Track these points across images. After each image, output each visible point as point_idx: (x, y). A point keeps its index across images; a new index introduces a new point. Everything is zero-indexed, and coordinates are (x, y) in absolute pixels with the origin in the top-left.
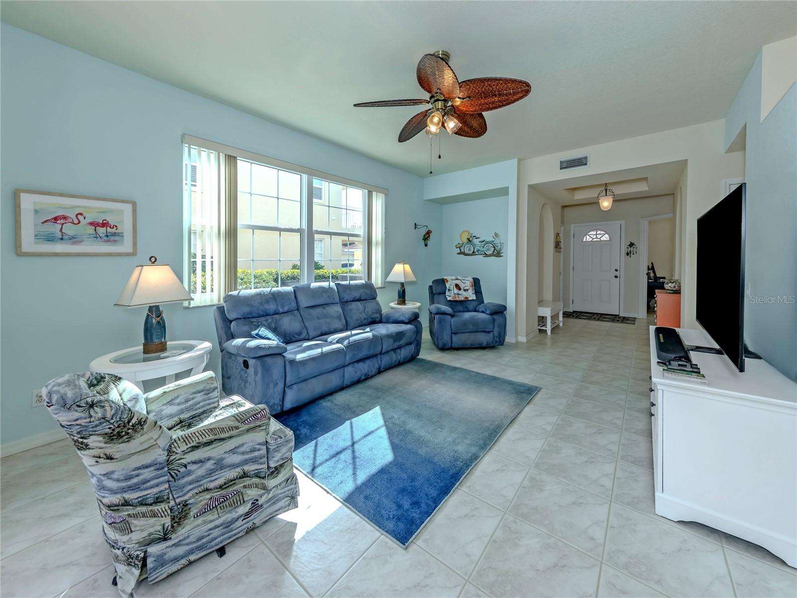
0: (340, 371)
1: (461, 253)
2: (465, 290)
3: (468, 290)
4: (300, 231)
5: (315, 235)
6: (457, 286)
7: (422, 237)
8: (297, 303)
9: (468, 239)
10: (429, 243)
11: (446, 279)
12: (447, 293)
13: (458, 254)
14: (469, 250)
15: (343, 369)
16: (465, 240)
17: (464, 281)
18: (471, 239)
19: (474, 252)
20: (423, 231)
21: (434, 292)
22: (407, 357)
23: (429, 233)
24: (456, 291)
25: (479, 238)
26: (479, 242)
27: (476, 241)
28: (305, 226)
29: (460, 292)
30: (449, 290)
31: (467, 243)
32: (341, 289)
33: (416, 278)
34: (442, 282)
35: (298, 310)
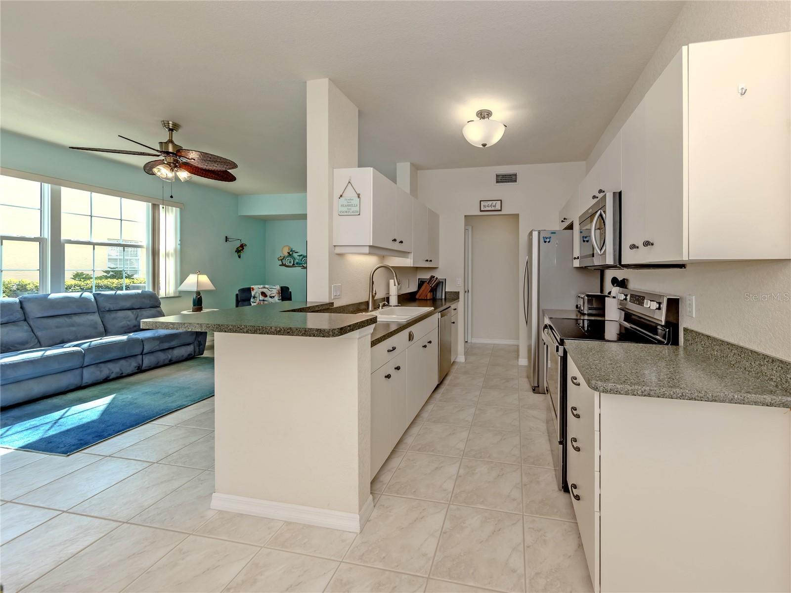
0: (78, 372)
1: (283, 265)
2: (271, 297)
3: (274, 297)
4: (40, 240)
5: (66, 244)
6: (264, 294)
7: (235, 249)
8: (24, 313)
9: (289, 253)
10: (242, 254)
11: (253, 288)
12: (252, 300)
13: (280, 265)
14: (290, 262)
15: (81, 369)
16: (286, 254)
17: (270, 290)
18: (291, 253)
19: (293, 264)
20: (238, 244)
21: (239, 300)
22: (183, 356)
23: (242, 246)
24: (261, 298)
25: (297, 252)
26: (298, 256)
27: (295, 255)
28: (47, 234)
29: (266, 299)
30: (254, 297)
31: (288, 257)
32: (100, 299)
33: (215, 287)
34: (249, 290)
35: (25, 320)
